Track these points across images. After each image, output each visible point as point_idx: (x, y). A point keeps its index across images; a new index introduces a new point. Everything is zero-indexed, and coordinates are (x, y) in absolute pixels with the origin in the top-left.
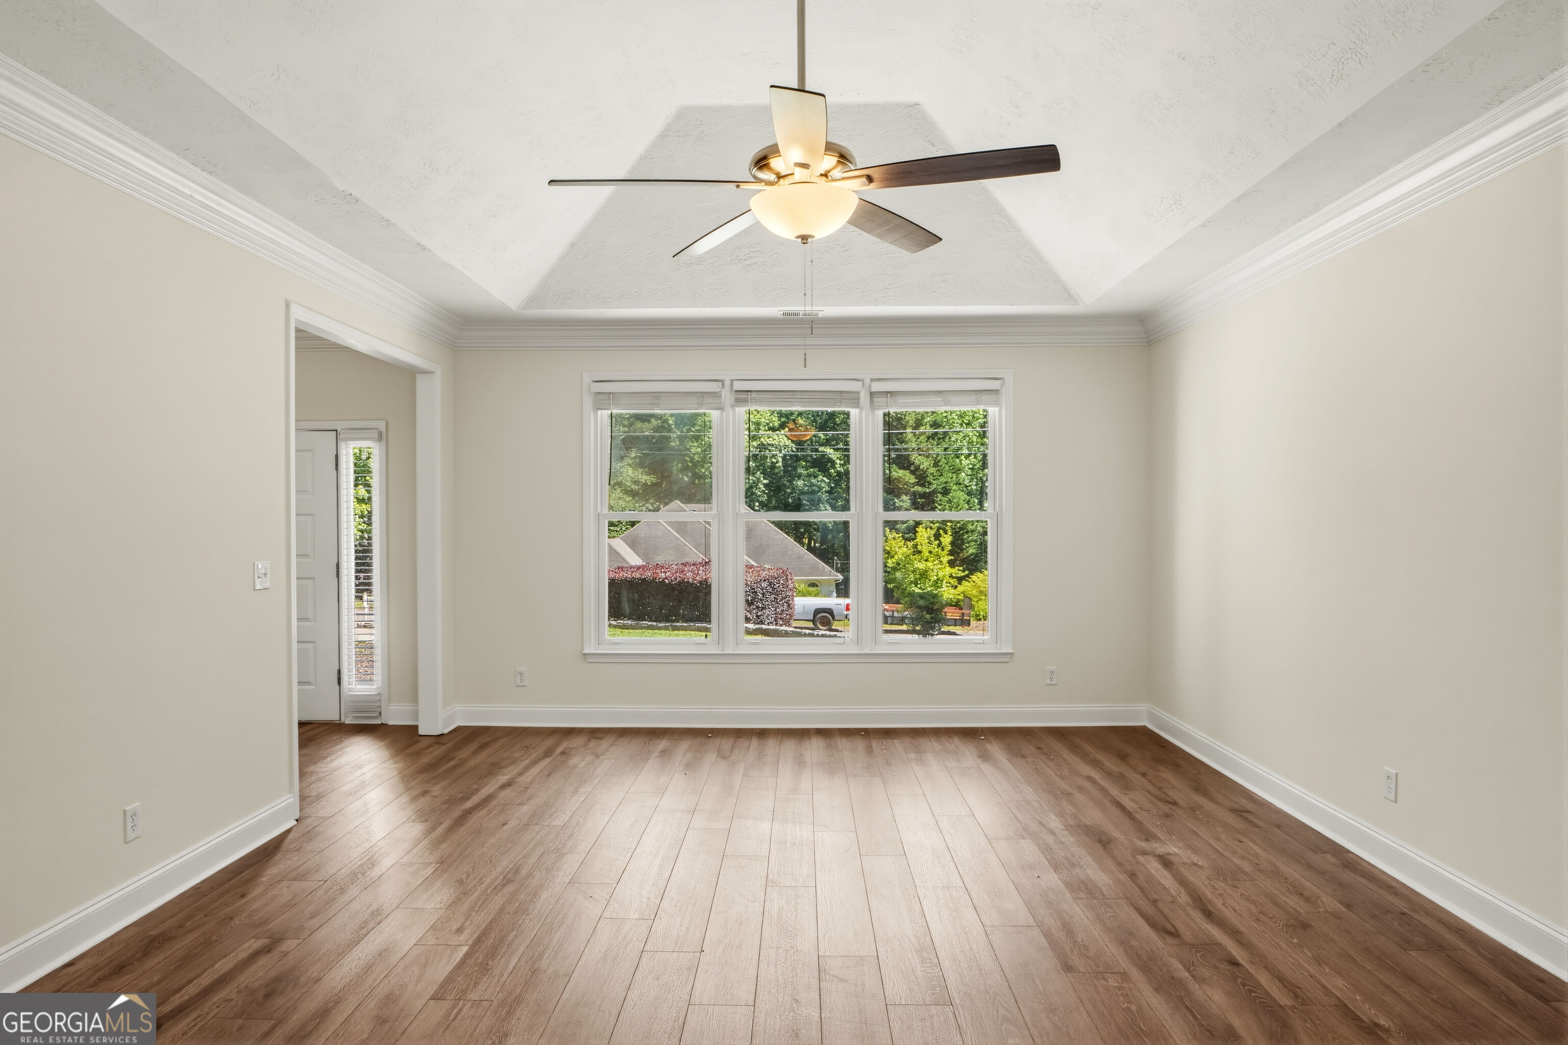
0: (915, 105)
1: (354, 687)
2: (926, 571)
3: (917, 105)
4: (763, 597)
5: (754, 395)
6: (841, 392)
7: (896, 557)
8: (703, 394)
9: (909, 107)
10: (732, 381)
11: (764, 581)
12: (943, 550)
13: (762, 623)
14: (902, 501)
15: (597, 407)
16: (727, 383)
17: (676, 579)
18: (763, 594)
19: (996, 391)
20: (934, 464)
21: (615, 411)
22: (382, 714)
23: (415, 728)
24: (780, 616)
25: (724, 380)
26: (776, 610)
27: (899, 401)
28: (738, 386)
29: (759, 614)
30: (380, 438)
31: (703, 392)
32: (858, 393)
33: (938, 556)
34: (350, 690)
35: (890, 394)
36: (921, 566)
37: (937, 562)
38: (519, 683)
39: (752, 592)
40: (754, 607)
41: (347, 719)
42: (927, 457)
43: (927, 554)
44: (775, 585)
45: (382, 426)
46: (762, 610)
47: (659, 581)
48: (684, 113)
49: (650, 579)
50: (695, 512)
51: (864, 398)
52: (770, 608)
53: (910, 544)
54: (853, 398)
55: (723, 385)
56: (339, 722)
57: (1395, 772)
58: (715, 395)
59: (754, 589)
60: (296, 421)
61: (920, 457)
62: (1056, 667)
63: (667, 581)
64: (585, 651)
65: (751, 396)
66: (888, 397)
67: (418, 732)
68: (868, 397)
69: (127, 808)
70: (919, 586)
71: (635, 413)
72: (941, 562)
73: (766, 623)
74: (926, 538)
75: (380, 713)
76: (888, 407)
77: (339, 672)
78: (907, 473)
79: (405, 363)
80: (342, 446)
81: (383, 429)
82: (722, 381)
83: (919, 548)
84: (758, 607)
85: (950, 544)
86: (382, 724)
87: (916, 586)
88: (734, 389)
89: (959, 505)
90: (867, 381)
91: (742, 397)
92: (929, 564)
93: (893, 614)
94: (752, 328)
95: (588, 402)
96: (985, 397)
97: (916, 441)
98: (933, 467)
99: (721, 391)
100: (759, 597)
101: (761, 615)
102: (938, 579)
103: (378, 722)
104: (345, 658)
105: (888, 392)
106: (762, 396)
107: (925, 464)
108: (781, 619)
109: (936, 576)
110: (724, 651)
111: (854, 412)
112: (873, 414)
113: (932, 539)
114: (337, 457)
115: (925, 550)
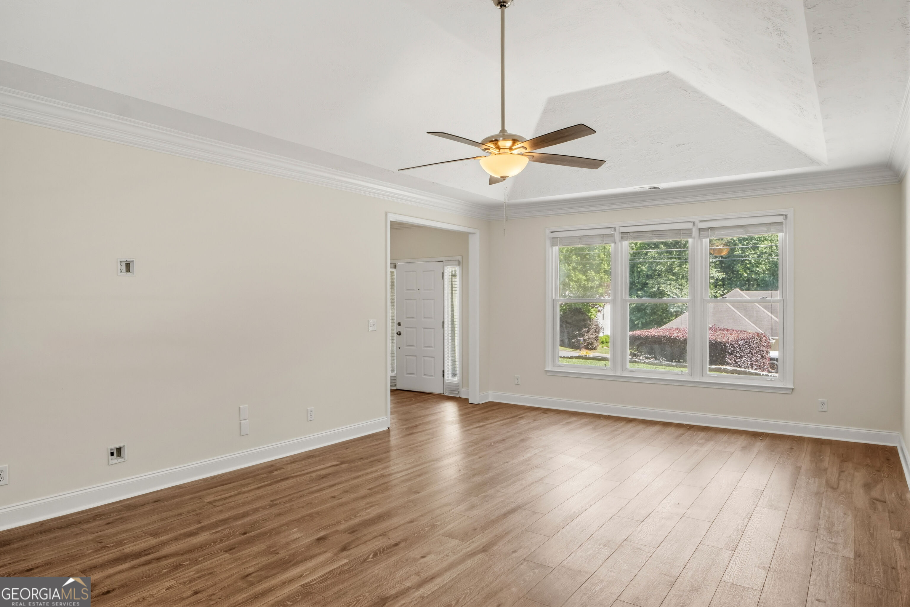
0: (667, 73)
1: (449, 378)
3: (669, 72)
4: (740, 350)
5: (631, 234)
6: (680, 230)
8: (604, 236)
9: (664, 74)
11: (741, 340)
13: (740, 366)
15: (553, 245)
17: (683, 337)
18: (740, 348)
19: (781, 223)
22: (460, 392)
23: (467, 400)
24: (754, 363)
25: (615, 227)
26: (751, 359)
27: (716, 233)
29: (737, 361)
30: (459, 263)
31: (604, 234)
32: (691, 229)
34: (448, 380)
35: (710, 230)
39: (731, 347)
40: (734, 356)
41: (447, 393)
44: (750, 343)
45: (460, 258)
46: (739, 358)
47: (673, 338)
48: (552, 101)
49: (668, 336)
51: (695, 232)
52: (745, 358)
54: (688, 233)
55: (615, 230)
56: (443, 394)
58: (611, 235)
59: (733, 345)
60: (391, 260)
62: (826, 400)
63: (678, 338)
64: (547, 369)
66: (709, 231)
67: (468, 401)
68: (698, 232)
69: (308, 408)
73: (743, 366)
75: (459, 392)
76: (709, 236)
77: (443, 371)
79: (459, 231)
80: (445, 268)
81: (461, 260)
82: (615, 228)
84: (736, 356)
86: (459, 397)
88: (620, 232)
90: (697, 222)
91: (625, 236)
94: (623, 198)
95: (548, 243)
96: (774, 228)
99: (614, 233)
100: (737, 350)
101: (738, 361)
103: (458, 396)
104: (446, 365)
105: (709, 228)
106: (635, 235)
108: (756, 365)
110: (615, 374)
111: (690, 240)
112: (702, 242)
114: (443, 273)
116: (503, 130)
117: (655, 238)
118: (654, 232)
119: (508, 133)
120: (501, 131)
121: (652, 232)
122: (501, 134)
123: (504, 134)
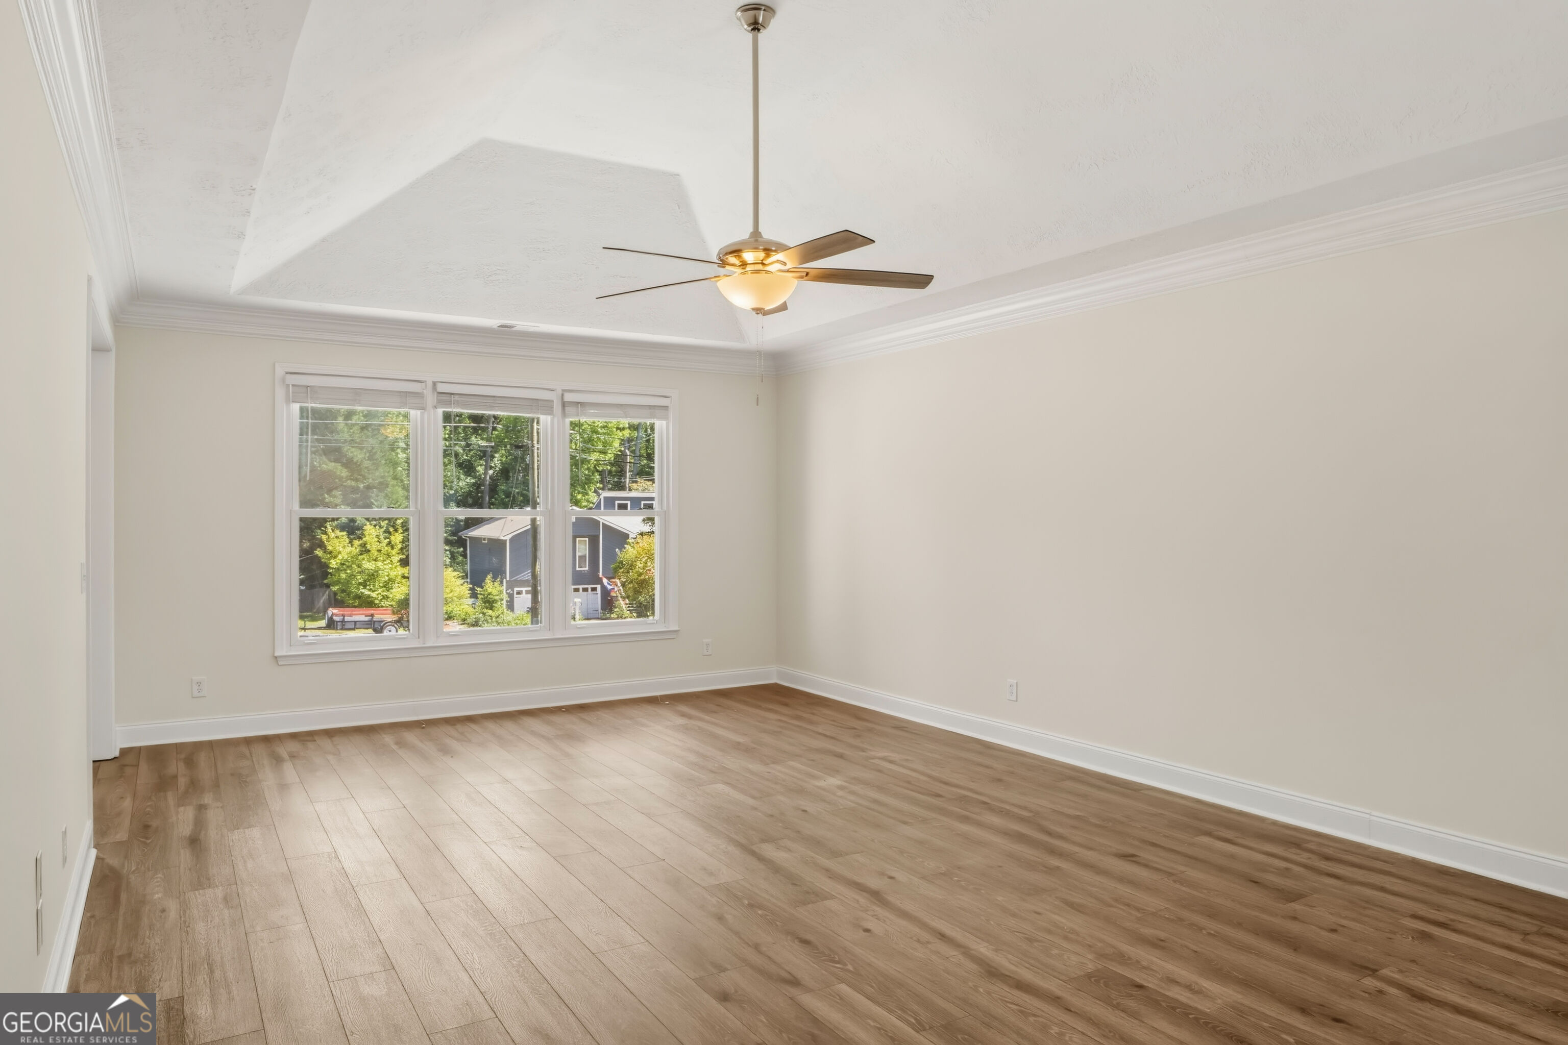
2: (377, 572)
5: (457, 398)
7: (340, 557)
10: (434, 384)
12: (393, 548)
14: (335, 497)
16: (430, 384)
20: (368, 457)
21: (310, 405)
28: (441, 388)
31: (406, 392)
33: (388, 556)
36: (368, 565)
37: (388, 561)
38: (196, 694)
42: (361, 449)
43: (376, 553)
50: (394, 509)
53: (357, 543)
57: (1015, 681)
61: (353, 450)
65: (454, 399)
70: (368, 587)
71: (326, 408)
72: (391, 561)
74: (374, 536)
78: (339, 466)
83: (368, 546)
85: (400, 542)
87: (365, 587)
89: (397, 502)
92: (379, 564)
93: (344, 619)
97: (348, 432)
98: (368, 460)
102: (390, 580)
107: (358, 455)
109: (388, 576)
113: (382, 537)
115: (373, 546)
116: (756, 234)
117: (497, 408)
118: (497, 399)
119: (764, 237)
120: (751, 233)
121: (493, 398)
122: (753, 239)
123: (756, 240)
